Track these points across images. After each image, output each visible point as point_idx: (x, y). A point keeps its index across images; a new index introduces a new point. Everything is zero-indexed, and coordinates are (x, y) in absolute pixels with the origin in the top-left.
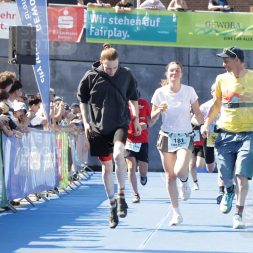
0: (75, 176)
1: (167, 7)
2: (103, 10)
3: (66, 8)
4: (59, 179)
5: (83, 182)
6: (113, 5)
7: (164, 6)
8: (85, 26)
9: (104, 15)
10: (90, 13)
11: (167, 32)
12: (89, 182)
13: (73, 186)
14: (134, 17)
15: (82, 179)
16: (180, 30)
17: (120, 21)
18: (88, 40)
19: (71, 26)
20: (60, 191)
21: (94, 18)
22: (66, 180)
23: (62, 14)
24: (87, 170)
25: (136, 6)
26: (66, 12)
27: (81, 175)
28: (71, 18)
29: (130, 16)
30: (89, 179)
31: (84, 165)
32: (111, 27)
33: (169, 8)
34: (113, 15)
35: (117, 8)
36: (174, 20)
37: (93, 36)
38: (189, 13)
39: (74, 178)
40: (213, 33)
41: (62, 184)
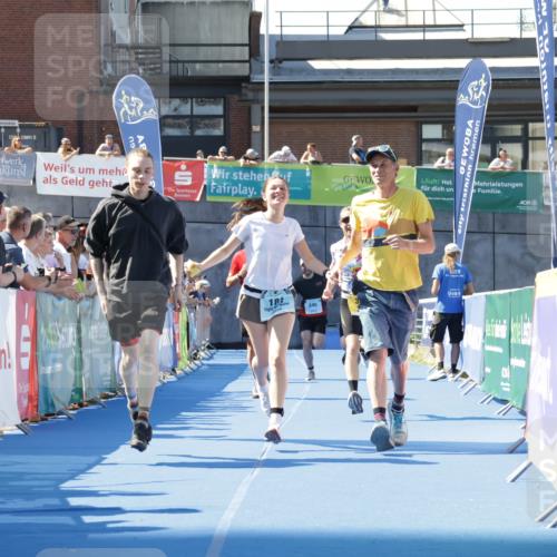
0: (196, 354)
1: (299, 160)
2: (226, 164)
3: (183, 162)
4: (176, 358)
5: (205, 362)
6: (238, 158)
7: (295, 159)
8: (205, 183)
9: (227, 169)
10: (212, 167)
11: (299, 188)
12: (211, 362)
13: (192, 365)
14: (262, 171)
15: (204, 359)
16: (314, 185)
17: (246, 176)
18: (209, 198)
19: (189, 183)
20: (178, 372)
21: (216, 173)
22: (186, 360)
23: (179, 169)
24: (209, 347)
25: (263, 159)
26: (183, 167)
27: (202, 354)
28: (189, 173)
29: (257, 170)
30: (211, 358)
31: (206, 341)
32: (235, 183)
33: (302, 160)
34: (237, 169)
35: (241, 161)
36: (308, 174)
37: (215, 194)
38: (325, 166)
39: (194, 357)
40: (353, 188)
41: (181, 364)
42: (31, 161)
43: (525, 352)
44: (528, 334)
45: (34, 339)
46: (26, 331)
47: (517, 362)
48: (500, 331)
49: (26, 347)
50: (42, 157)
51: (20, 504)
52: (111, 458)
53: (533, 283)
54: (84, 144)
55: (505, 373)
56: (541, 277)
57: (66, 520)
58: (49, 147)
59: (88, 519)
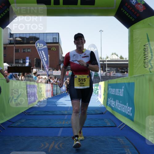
3: (67, 72)
8: (69, 74)
10: (69, 72)
42: (52, 72)
43: (98, 90)
44: (98, 88)
45: (53, 89)
46: (52, 88)
47: (97, 90)
48: (96, 87)
49: (52, 89)
50: (53, 71)
51: (51, 104)
52: (60, 100)
53: (99, 83)
54: (57, 70)
55: (96, 91)
56: (100, 83)
57: (55, 106)
58: (54, 70)
59: (58, 106)
